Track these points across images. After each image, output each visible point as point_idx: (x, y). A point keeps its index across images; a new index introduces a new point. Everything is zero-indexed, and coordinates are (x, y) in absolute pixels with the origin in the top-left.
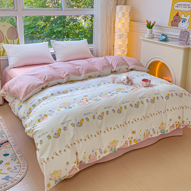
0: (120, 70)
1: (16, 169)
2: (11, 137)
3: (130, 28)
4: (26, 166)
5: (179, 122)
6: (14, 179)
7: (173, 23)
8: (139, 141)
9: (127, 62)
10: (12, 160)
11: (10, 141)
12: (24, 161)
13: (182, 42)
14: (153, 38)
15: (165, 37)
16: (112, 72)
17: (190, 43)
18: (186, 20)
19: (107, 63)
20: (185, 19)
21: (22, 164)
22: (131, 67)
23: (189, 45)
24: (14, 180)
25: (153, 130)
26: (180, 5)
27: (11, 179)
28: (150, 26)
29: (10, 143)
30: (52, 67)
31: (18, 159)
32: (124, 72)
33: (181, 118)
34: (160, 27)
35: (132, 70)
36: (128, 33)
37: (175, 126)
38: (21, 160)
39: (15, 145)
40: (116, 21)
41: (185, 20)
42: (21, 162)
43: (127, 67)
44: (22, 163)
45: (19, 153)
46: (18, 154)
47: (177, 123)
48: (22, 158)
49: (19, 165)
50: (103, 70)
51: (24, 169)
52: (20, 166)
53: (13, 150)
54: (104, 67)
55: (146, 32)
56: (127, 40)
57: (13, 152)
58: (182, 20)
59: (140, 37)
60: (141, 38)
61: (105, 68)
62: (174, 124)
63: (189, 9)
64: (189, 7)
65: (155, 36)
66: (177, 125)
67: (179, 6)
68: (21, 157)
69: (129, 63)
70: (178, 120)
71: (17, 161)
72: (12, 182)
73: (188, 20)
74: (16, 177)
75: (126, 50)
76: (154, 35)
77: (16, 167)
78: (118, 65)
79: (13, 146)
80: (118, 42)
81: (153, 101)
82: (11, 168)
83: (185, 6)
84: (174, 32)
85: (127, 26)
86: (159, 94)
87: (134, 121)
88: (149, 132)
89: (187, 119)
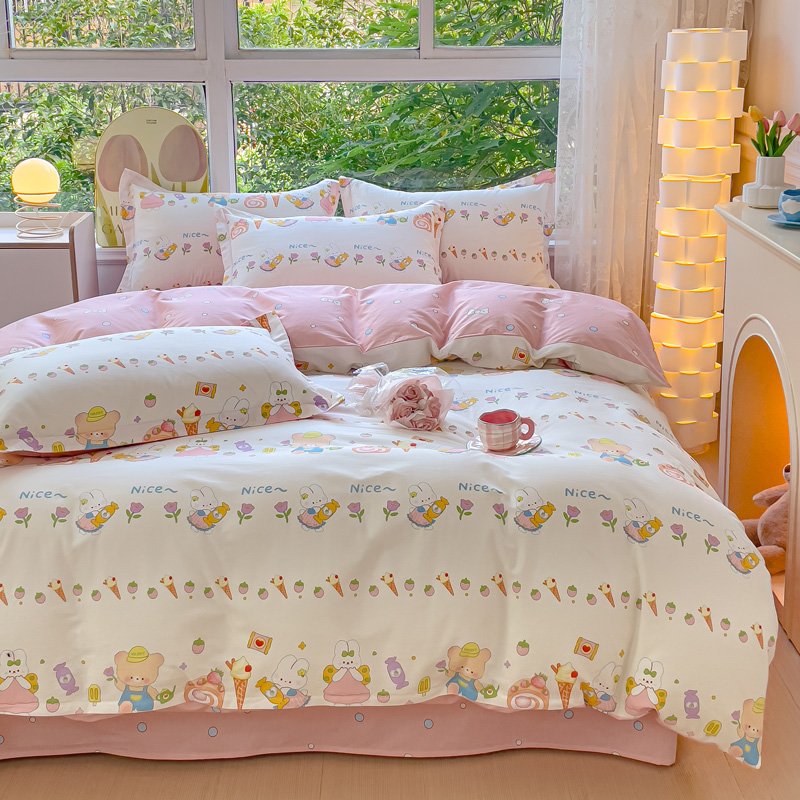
0: (478, 355)
5: (574, 675)
8: (295, 702)
16: (432, 358)
25: (392, 663)
32: (501, 369)
37: (552, 686)
43: (523, 346)
47: (565, 675)
50: (373, 345)
54: (390, 333)
61: (394, 334)
66: (566, 686)
69: (553, 329)
70: (573, 661)
78: (470, 330)
81: (425, 517)
86: (491, 487)
87: (272, 590)
88: (364, 670)
89: (647, 672)
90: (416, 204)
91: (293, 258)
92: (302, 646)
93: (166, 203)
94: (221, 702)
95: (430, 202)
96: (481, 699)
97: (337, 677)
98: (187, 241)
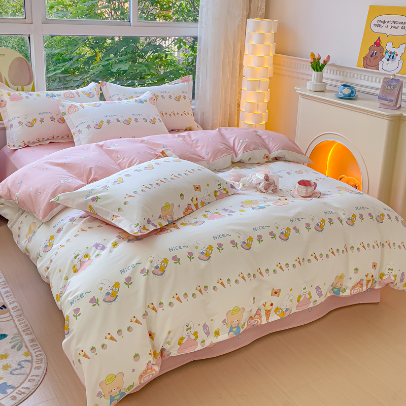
0: (250, 159)
1: (22, 367)
2: (11, 298)
3: (274, 68)
4: (43, 361)
5: (372, 276)
6: (16, 391)
7: (368, 61)
8: (287, 313)
9: (267, 141)
10: (13, 347)
11: (10, 307)
12: (40, 351)
13: (386, 102)
14: (323, 91)
15: (350, 91)
16: (233, 163)
17: (403, 104)
18: (397, 55)
19: (223, 143)
20: (394, 53)
21: (35, 358)
22: (274, 154)
23: (401, 109)
24: (17, 393)
25: (318, 288)
26: (384, 22)
27: (12, 390)
28: (318, 66)
29: (9, 311)
30: (104, 148)
31: (26, 347)
32: (259, 163)
33: (378, 267)
34: (340, 68)
35: (276, 159)
36: (269, 78)
37: (365, 283)
38: (34, 348)
39: (20, 316)
40: (247, 52)
41: (393, 56)
42: (33, 352)
43: (267, 153)
44: (36, 354)
45: (29, 332)
46: (26, 334)
47: (369, 278)
48: (35, 343)
49: (29, 358)
50: (213, 159)
51: (40, 367)
52: (31, 362)
53: (16, 326)
54: (217, 153)
55: (309, 78)
56: (267, 94)
57: (16, 331)
58: (387, 56)
59: (295, 88)
60: (297, 91)
62: (363, 280)
63: (403, 32)
64: (403, 28)
65: (328, 88)
66: (368, 281)
67: (382, 24)
68: (32, 341)
69: (271, 145)
70: (372, 272)
71: (24, 350)
72: (14, 398)
73: (399, 55)
74: (22, 386)
75: (265, 115)
76: (326, 84)
77: (23, 363)
78: (246, 149)
79: (15, 318)
80: (248, 98)
81: (320, 228)
82: (10, 365)
83: (395, 25)
84: (370, 79)
85: (268, 65)
86: (333, 212)
87: (278, 269)
88: (310, 293)
89: (389, 269)
90: (142, 93)
91: (108, 122)
92: (291, 290)
93: (24, 98)
94: (261, 322)
95: (148, 92)
96: (341, 294)
97: (302, 299)
98: (42, 116)
